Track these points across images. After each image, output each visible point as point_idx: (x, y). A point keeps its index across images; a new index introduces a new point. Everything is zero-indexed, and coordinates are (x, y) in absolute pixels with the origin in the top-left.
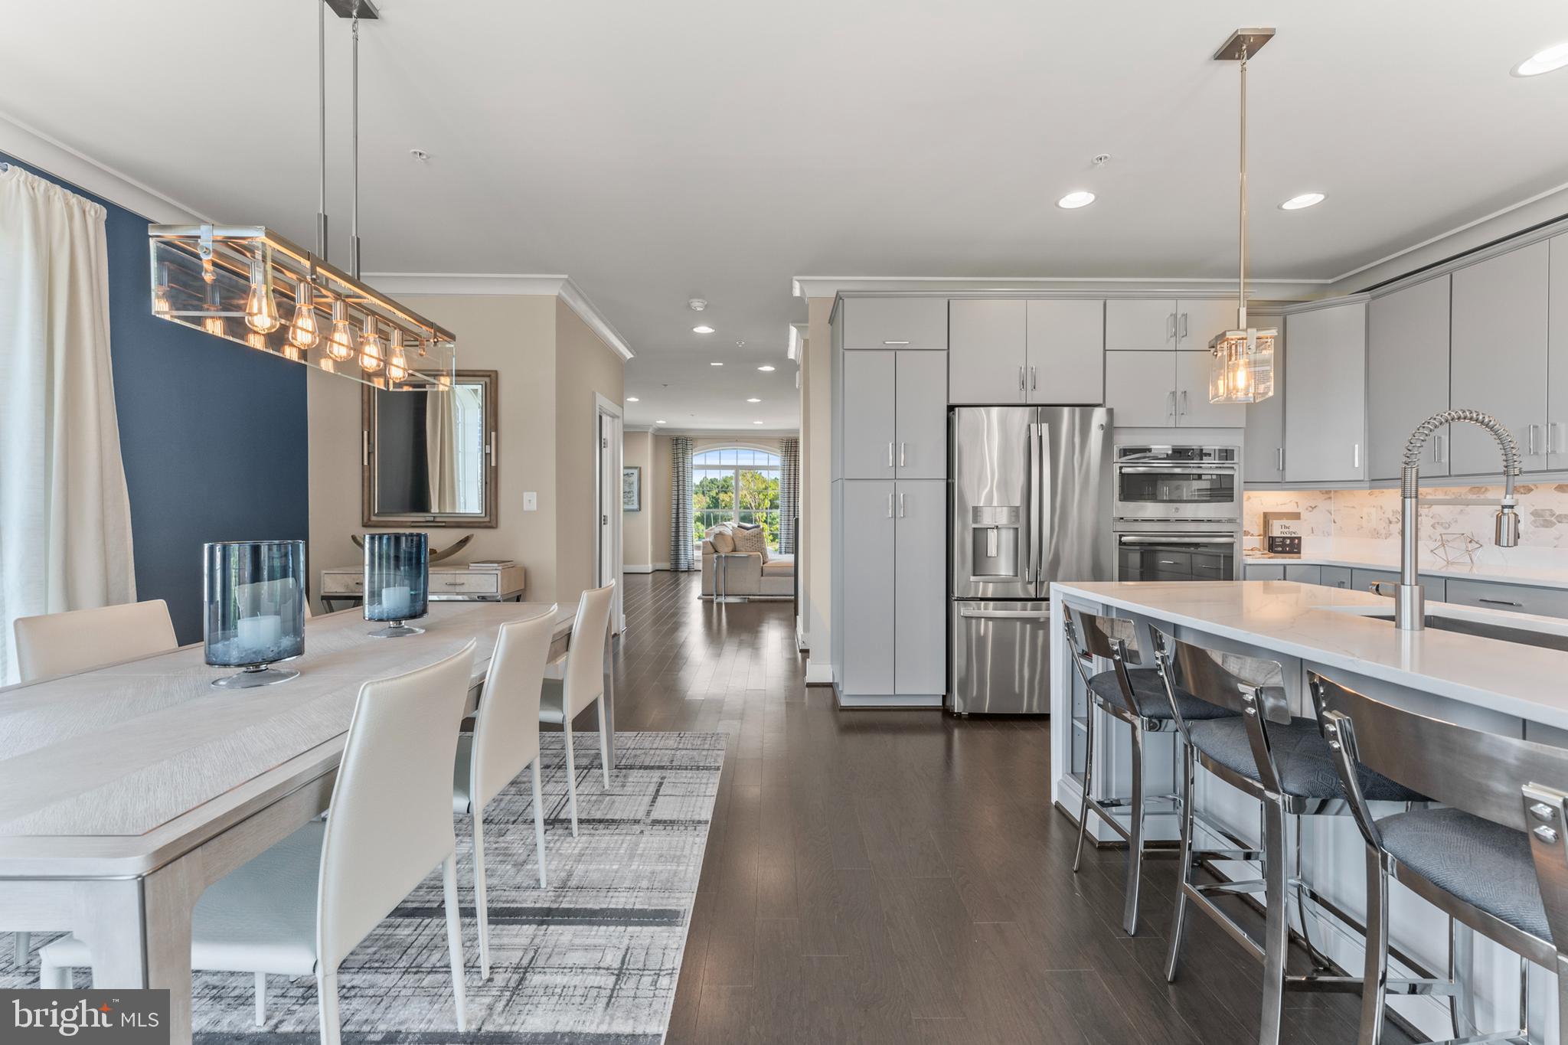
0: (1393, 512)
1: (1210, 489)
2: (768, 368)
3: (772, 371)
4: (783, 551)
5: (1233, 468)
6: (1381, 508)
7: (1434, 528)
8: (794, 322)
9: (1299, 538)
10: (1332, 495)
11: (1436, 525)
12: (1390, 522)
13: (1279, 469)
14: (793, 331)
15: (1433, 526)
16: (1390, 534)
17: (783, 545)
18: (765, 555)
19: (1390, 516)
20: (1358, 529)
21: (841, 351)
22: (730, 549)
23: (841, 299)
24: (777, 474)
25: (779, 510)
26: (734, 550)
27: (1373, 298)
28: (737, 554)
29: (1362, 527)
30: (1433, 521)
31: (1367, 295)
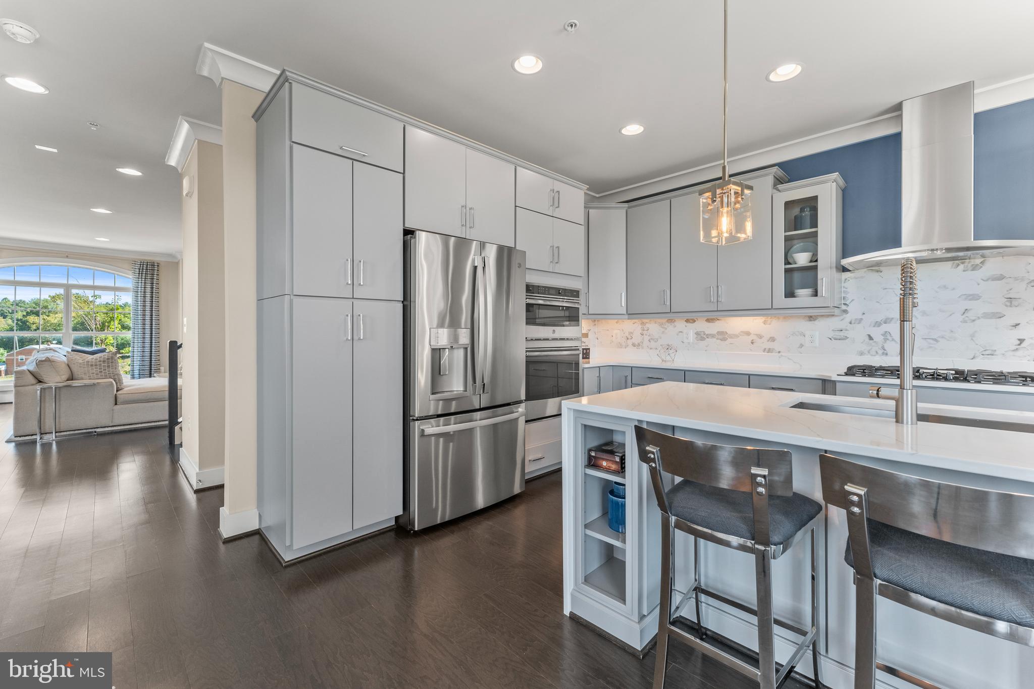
0: (629, 332)
1: (569, 317)
2: (131, 172)
3: (139, 176)
4: (136, 372)
5: (579, 303)
6: (623, 330)
7: (650, 341)
8: (188, 115)
9: (589, 349)
10: (596, 323)
11: (651, 340)
12: (628, 339)
13: (586, 306)
14: (185, 128)
15: (649, 341)
16: (628, 346)
17: (137, 368)
18: (118, 380)
19: (627, 335)
20: (611, 343)
21: (288, 143)
22: (65, 377)
23: (287, 80)
24: (127, 298)
25: (131, 332)
26: (72, 378)
27: (629, 207)
28: (75, 383)
29: (613, 342)
30: (649, 338)
31: (626, 205)
